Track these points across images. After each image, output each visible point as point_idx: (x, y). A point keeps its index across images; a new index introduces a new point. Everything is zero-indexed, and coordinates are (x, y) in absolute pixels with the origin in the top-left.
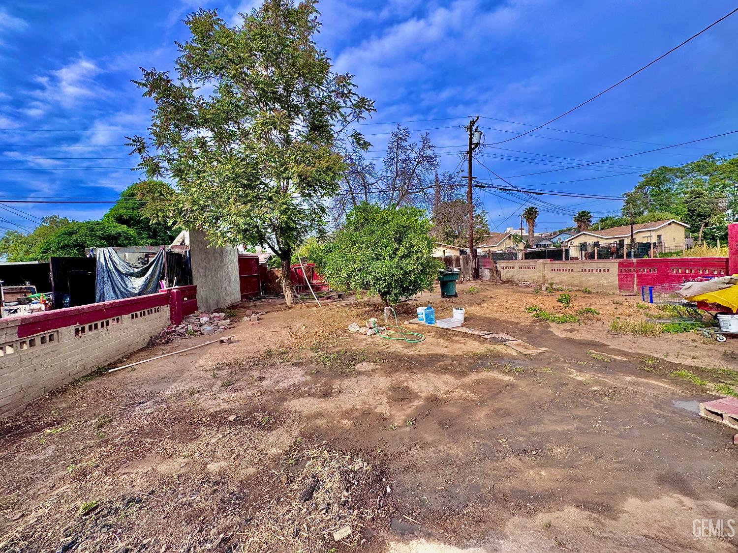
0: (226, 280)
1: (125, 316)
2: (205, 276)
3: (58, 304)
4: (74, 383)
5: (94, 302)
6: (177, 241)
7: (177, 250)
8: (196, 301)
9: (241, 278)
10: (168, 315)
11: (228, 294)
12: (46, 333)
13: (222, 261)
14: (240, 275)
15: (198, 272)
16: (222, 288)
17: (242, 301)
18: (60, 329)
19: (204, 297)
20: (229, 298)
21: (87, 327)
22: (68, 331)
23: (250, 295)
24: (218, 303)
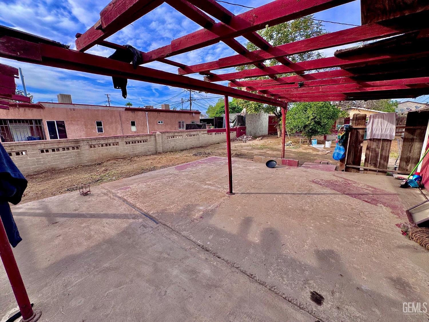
0: (260, 125)
1: (224, 132)
2: (251, 123)
3: (215, 128)
4: (214, 144)
5: (222, 128)
6: (242, 112)
7: (242, 115)
8: (246, 132)
9: (269, 125)
10: (236, 134)
11: (261, 131)
12: (211, 133)
13: (259, 118)
14: (269, 124)
15: (248, 122)
16: (258, 128)
17: (268, 135)
18: (213, 133)
19: (249, 131)
20: (261, 133)
21: (217, 133)
22: (214, 133)
23: (273, 133)
24: (255, 134)
